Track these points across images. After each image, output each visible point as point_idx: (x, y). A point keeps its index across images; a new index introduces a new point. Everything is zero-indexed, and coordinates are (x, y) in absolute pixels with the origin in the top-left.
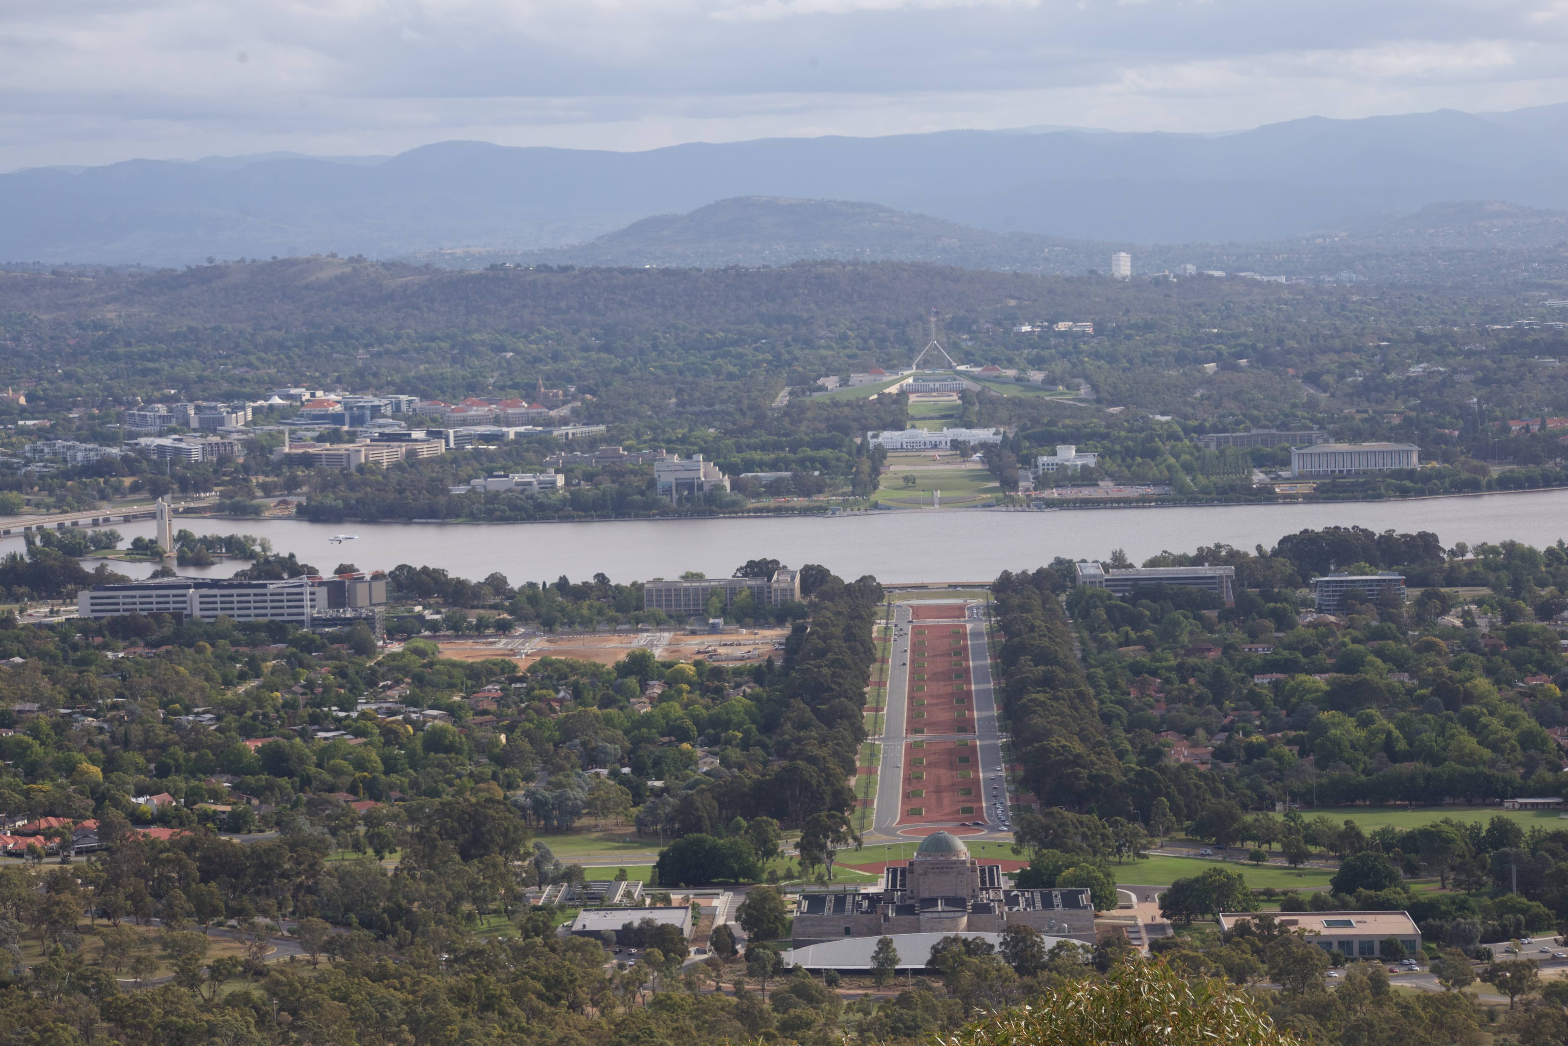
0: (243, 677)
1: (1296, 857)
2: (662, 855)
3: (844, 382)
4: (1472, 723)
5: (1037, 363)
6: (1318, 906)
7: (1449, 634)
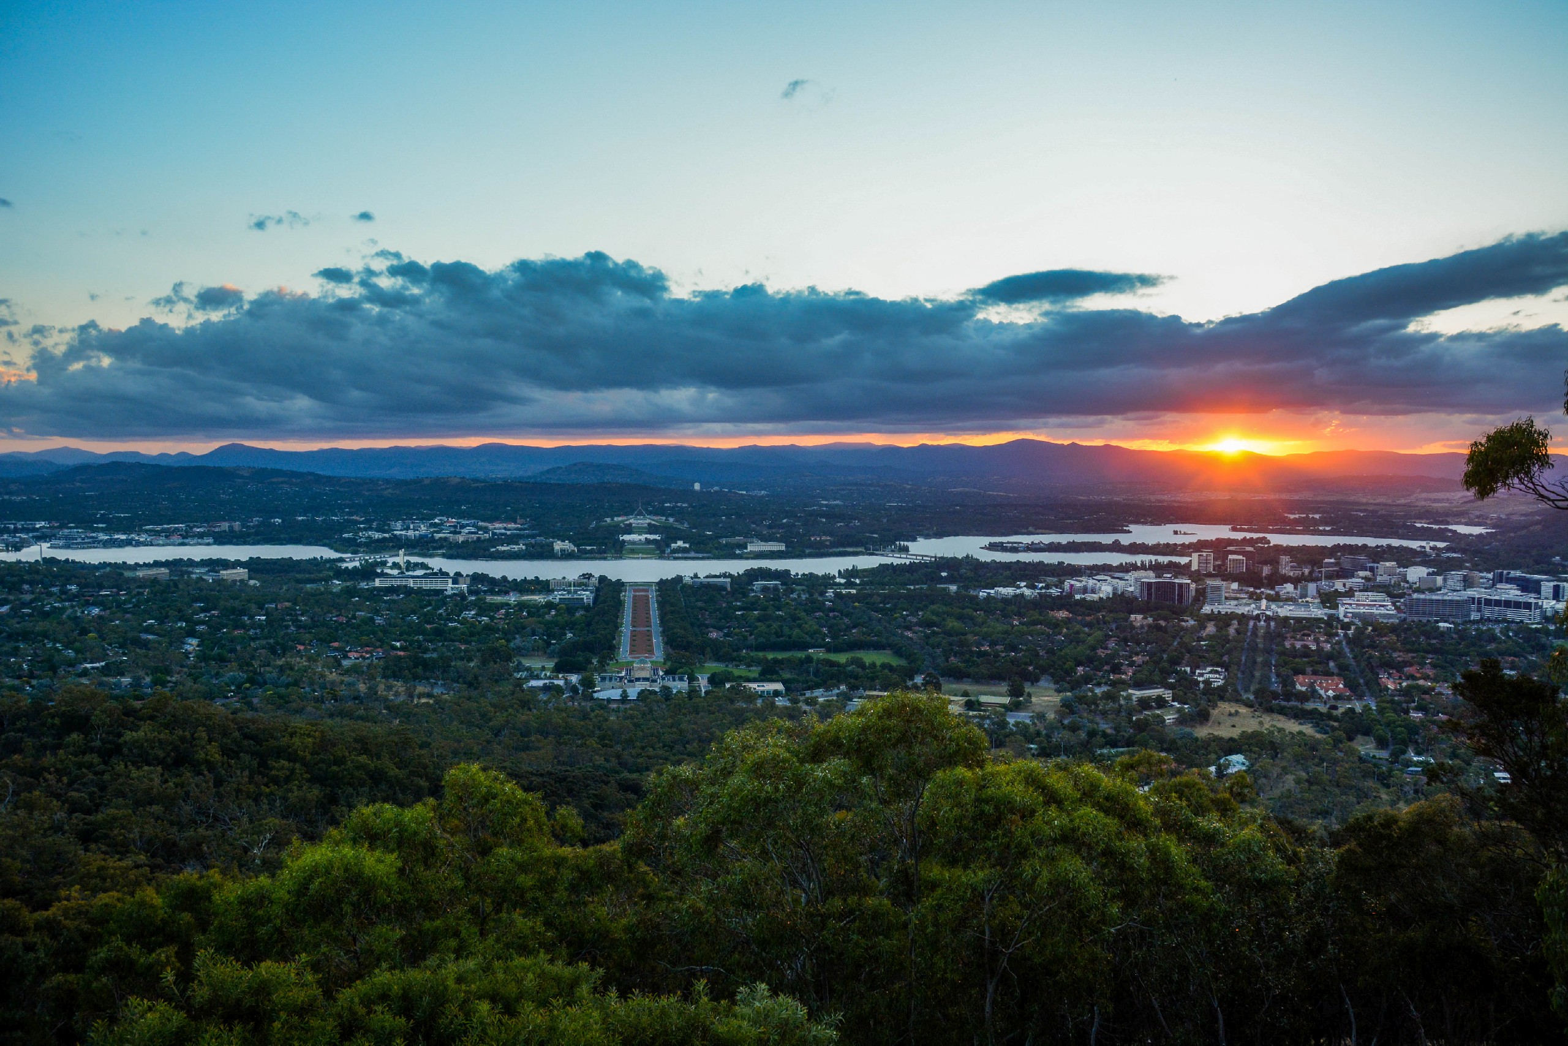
0: (426, 606)
1: (749, 665)
2: (556, 664)
3: (612, 520)
4: (799, 626)
5: (671, 515)
6: (754, 680)
7: (793, 600)
